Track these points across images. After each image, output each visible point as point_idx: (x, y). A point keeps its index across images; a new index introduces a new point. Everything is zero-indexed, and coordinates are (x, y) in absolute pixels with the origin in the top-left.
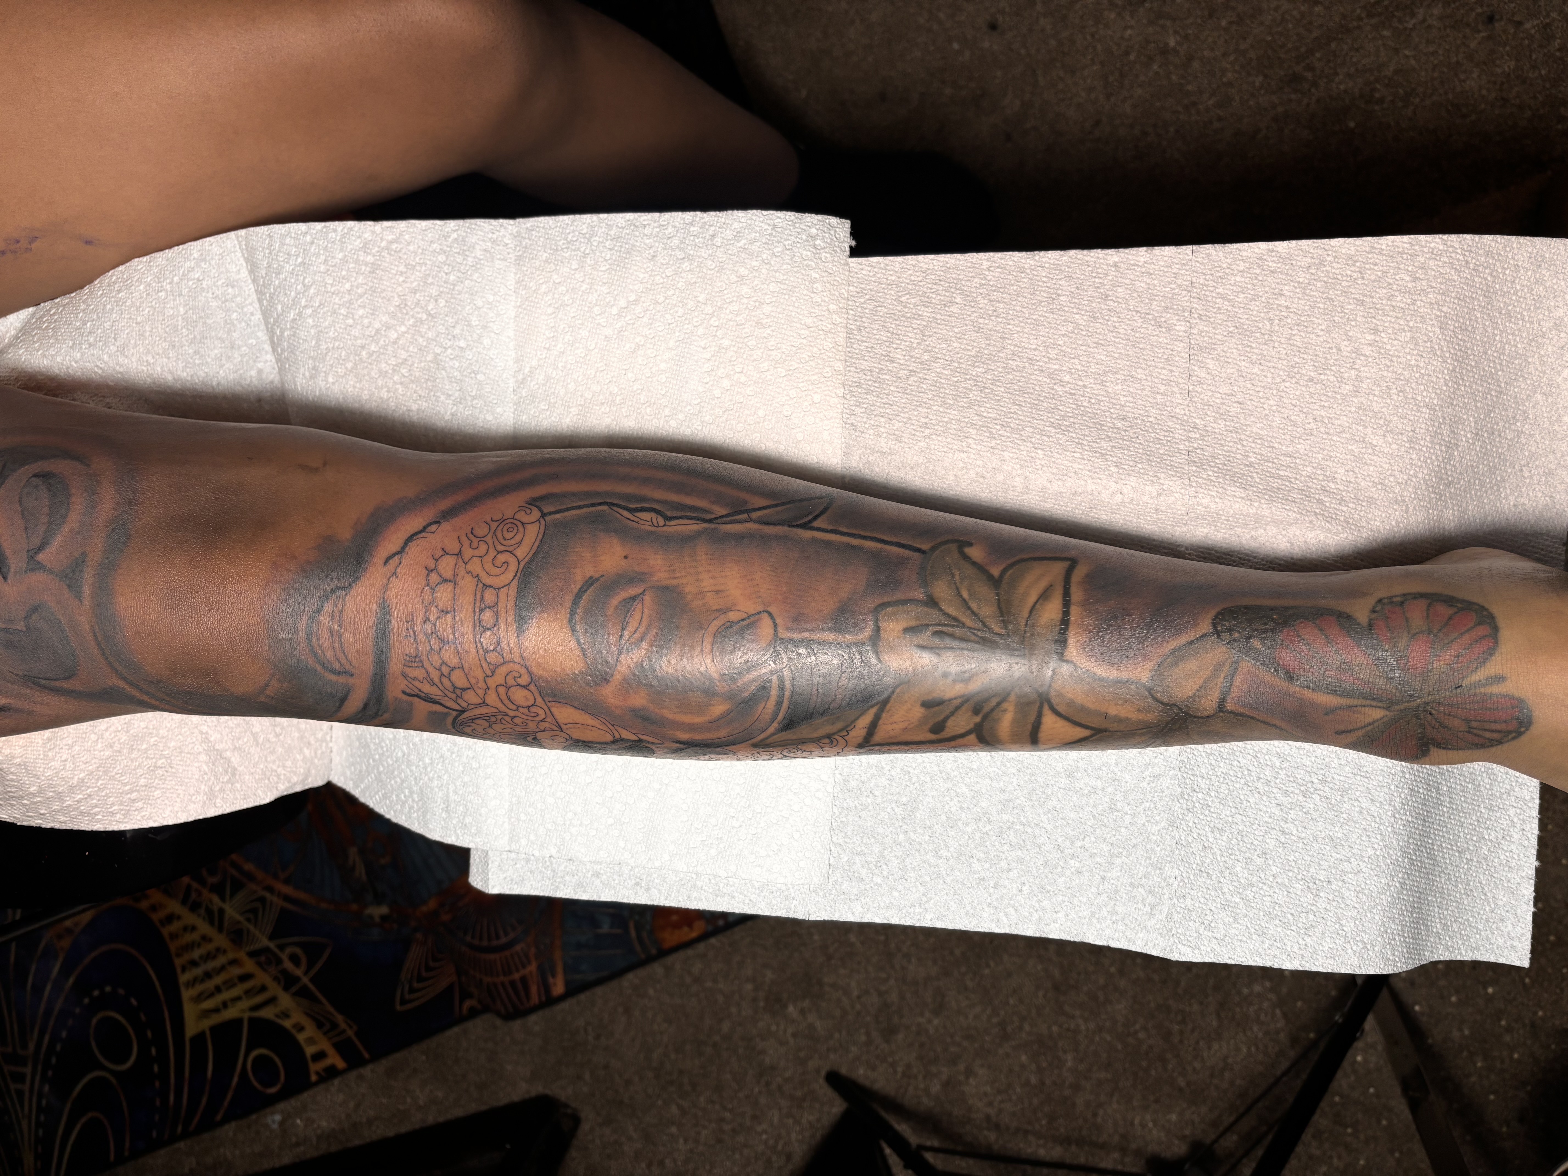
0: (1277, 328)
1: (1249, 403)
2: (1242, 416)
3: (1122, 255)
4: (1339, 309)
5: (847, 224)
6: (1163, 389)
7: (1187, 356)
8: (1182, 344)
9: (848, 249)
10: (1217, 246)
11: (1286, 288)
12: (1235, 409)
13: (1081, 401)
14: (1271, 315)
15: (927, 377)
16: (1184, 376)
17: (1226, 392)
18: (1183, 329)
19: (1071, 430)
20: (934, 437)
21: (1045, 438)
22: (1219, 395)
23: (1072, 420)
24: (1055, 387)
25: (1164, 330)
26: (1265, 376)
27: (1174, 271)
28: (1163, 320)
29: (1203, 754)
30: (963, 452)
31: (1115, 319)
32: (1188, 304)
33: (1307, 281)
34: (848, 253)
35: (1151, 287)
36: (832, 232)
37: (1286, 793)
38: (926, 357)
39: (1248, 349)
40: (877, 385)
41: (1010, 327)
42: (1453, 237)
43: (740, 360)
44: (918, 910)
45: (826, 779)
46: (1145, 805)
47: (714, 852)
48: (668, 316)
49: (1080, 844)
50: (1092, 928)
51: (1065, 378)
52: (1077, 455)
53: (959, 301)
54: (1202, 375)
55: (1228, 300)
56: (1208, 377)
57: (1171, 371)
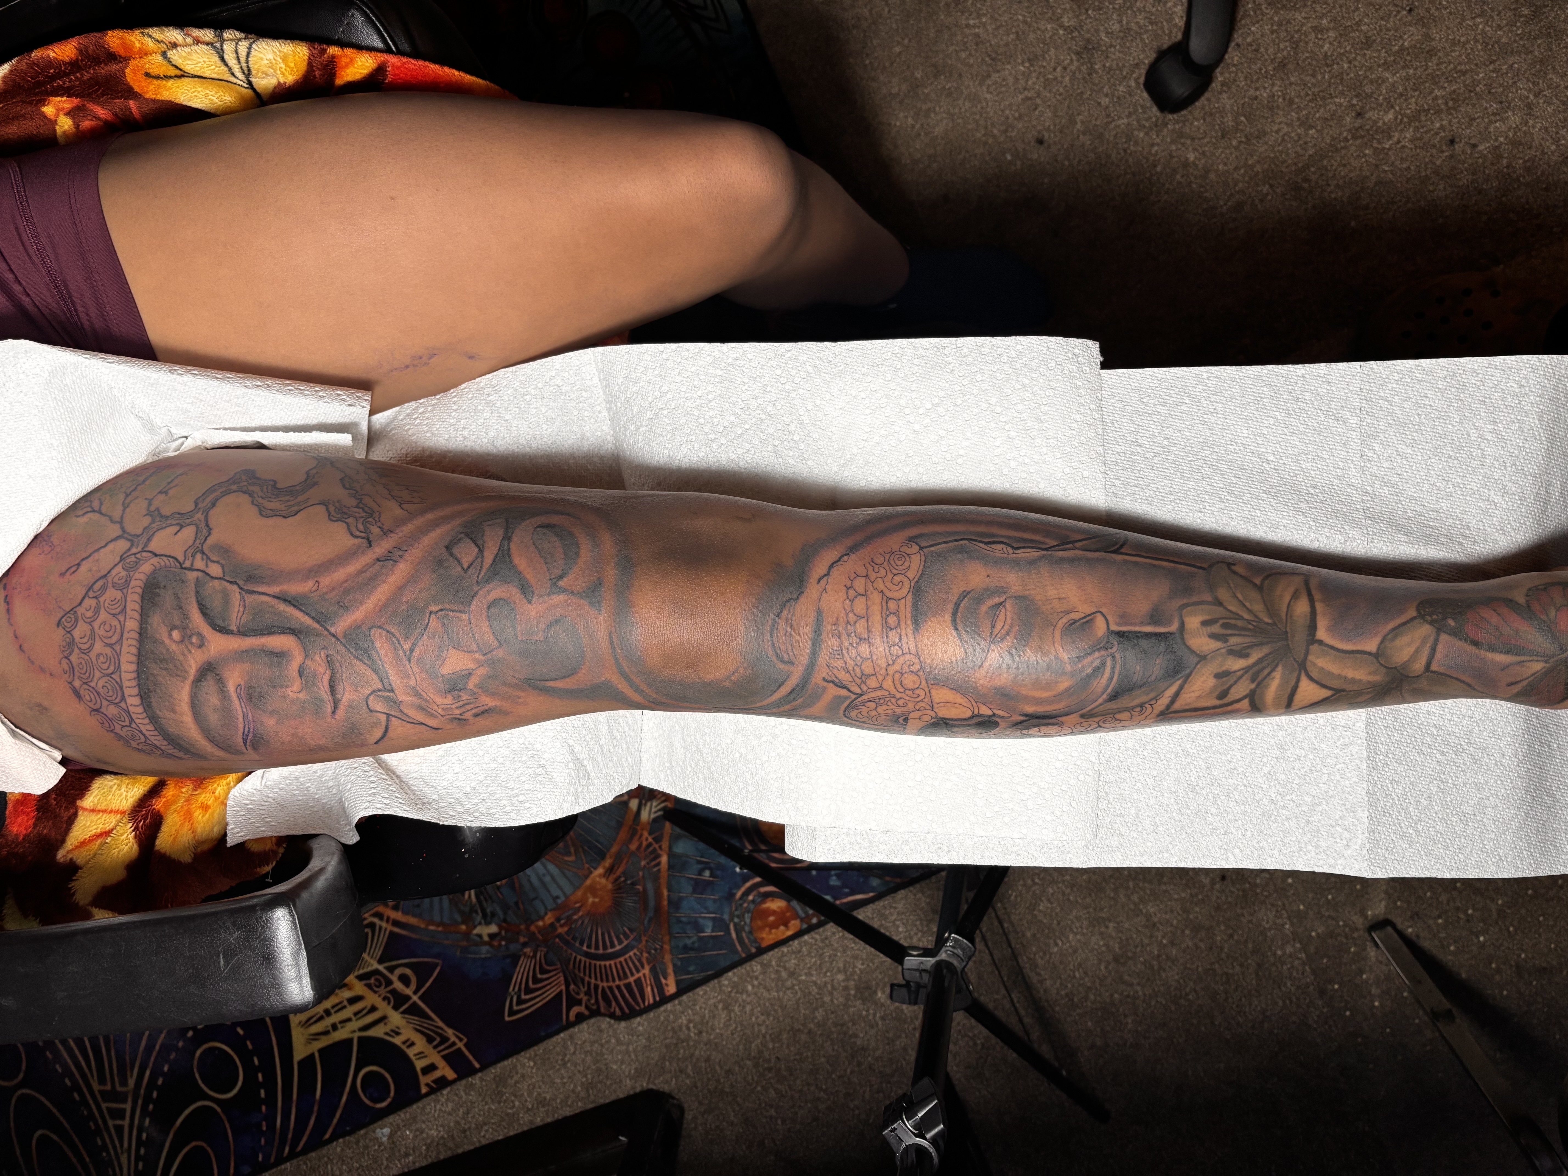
0: (1424, 421)
1: (1405, 474)
3: (1308, 369)
5: (1097, 345)
6: (1342, 465)
7: (1359, 441)
8: (1355, 433)
10: (1379, 362)
11: (1430, 392)
12: (1395, 479)
13: (1284, 475)
14: (1419, 411)
15: (1169, 457)
16: (1357, 456)
17: (1388, 466)
18: (1355, 422)
19: (1281, 497)
21: (1259, 501)
22: (1383, 469)
23: (1278, 488)
24: (1264, 465)
25: (1341, 423)
26: (1416, 455)
27: (1347, 380)
28: (1340, 415)
30: (1200, 514)
31: (1305, 415)
32: (1358, 404)
33: (1444, 387)
34: (1099, 366)
35: (1331, 392)
36: (1088, 351)
38: (1166, 442)
39: (1403, 436)
40: (1131, 464)
41: (1227, 421)
43: (1024, 447)
44: (1166, 855)
45: (1094, 760)
46: (1339, 766)
47: (1007, 819)
48: (965, 415)
49: (1288, 797)
50: (1300, 859)
51: (1269, 458)
52: (1284, 514)
53: (1187, 402)
54: (1370, 455)
55: (1387, 401)
56: (1375, 456)
57: (1348, 452)
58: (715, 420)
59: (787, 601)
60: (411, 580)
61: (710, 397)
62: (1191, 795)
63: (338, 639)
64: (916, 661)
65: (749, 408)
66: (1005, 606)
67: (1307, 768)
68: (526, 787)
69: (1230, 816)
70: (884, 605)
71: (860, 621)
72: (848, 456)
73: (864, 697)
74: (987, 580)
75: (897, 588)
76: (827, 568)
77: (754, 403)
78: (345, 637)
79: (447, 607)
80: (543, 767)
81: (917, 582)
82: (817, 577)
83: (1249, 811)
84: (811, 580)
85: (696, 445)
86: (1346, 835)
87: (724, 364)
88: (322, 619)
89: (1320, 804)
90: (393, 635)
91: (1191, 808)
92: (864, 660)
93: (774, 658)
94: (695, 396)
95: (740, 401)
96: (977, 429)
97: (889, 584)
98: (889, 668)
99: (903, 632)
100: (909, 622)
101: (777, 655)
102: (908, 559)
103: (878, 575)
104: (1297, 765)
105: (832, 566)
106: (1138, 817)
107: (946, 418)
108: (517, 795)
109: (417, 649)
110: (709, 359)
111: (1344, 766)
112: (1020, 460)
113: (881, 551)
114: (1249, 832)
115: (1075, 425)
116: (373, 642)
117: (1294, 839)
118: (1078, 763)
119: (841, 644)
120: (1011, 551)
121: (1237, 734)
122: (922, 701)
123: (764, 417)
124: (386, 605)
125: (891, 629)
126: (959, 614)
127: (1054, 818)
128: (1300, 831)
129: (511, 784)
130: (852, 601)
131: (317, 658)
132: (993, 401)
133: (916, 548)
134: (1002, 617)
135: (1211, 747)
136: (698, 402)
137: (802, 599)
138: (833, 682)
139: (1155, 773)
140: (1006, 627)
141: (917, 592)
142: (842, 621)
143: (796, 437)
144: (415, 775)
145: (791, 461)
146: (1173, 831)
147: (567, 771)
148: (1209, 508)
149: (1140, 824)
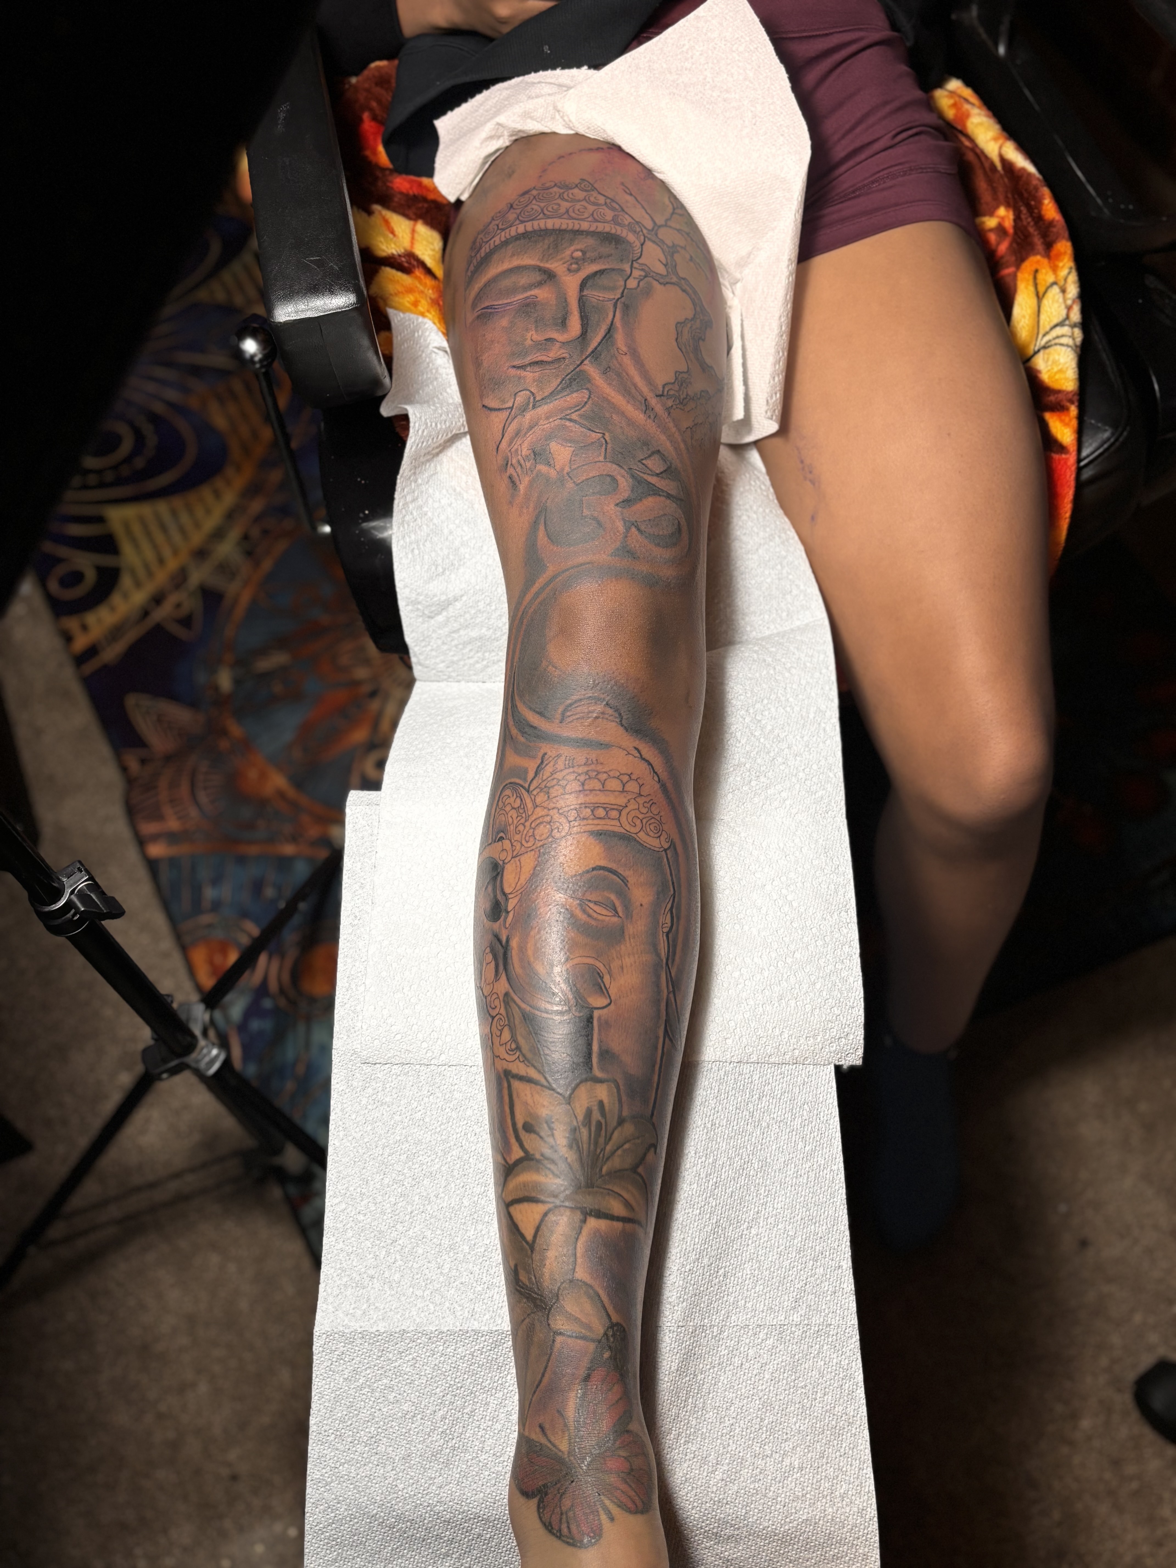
0: (799, 1392)
1: (742, 1373)
2: (732, 1367)
3: (848, 1271)
4: (816, 1439)
5: (859, 1062)
6: (749, 1305)
7: (775, 1323)
8: (783, 1319)
9: (840, 1063)
10: (858, 1343)
11: (830, 1397)
12: (737, 1361)
13: (736, 1244)
14: (810, 1387)
15: (749, 1126)
16: (759, 1322)
17: (749, 1355)
18: (795, 1319)
19: (715, 1236)
20: (705, 1131)
21: (708, 1215)
22: (746, 1349)
23: (722, 1236)
24: (746, 1223)
25: (793, 1305)
26: (763, 1384)
27: (838, 1311)
28: (801, 1304)
29: (473, 1350)
30: (695, 1154)
31: (799, 1268)
32: (814, 1322)
33: (836, 1413)
34: (837, 1064)
35: (825, 1295)
36: (851, 1051)
37: (444, 1418)
38: (764, 1124)
39: (782, 1370)
40: (741, 1088)
41: (789, 1188)
42: (876, 1526)
43: (754, 983)
44: (341, 1134)
45: (441, 1059)
46: (431, 1306)
47: (384, 974)
48: (782, 930)
49: (398, 1257)
50: (333, 1270)
51: (753, 1230)
52: (697, 1240)
53: (807, 1148)
54: (761, 1335)
55: (818, 1353)
56: (760, 1340)
57: (763, 1312)
58: (767, 713)
59: (620, 714)
60: (631, 422)
61: (788, 709)
62: (403, 1157)
63: (578, 366)
64: (563, 834)
65: (780, 741)
66: (615, 916)
67: (429, 1276)
68: (426, 557)
69: (380, 1198)
70: (615, 807)
71: (600, 784)
72: (738, 829)
73: (525, 794)
74: (638, 904)
75: (630, 820)
76: (648, 758)
77: (784, 746)
78: (581, 371)
79: (609, 446)
80: (443, 573)
81: (635, 840)
82: (640, 748)
83: (385, 1217)
84: (637, 742)
85: (742, 697)
86: (359, 1313)
87: (819, 720)
88: (595, 355)
89: (391, 1287)
90: (583, 407)
91: (390, 1158)
92: (564, 787)
93: (569, 702)
94: (788, 696)
95: (786, 733)
96: (769, 941)
97: (633, 814)
98: (555, 811)
99: (590, 822)
100: (599, 828)
101: (571, 705)
102: (656, 835)
103: (641, 806)
104: (433, 1265)
105: (650, 764)
106: (382, 1105)
107: (779, 913)
109: (572, 424)
111: (431, 1311)
112: (741, 980)
113: (662, 814)
114: (362, 1218)
115: (777, 1032)
116: (577, 391)
117: (354, 1264)
118: (440, 1042)
119: (579, 766)
120: (665, 930)
121: (466, 1202)
122: (522, 845)
123: (772, 754)
124: (609, 402)
125: (592, 811)
126: (606, 873)
127: (385, 1017)
128: (363, 1270)
129: (428, 544)
130: (618, 778)
131: (563, 351)
132: (798, 955)
133: (666, 846)
134: (604, 912)
135: (453, 1176)
136: (783, 699)
137: (621, 729)
138: (542, 762)
139: (427, 1120)
140: (595, 915)
141: (626, 838)
142: (599, 768)
143: (753, 783)
144: (439, 468)
145: (731, 779)
146: (366, 1140)
147: (438, 593)
148: (700, 1161)
149: (375, 1106)
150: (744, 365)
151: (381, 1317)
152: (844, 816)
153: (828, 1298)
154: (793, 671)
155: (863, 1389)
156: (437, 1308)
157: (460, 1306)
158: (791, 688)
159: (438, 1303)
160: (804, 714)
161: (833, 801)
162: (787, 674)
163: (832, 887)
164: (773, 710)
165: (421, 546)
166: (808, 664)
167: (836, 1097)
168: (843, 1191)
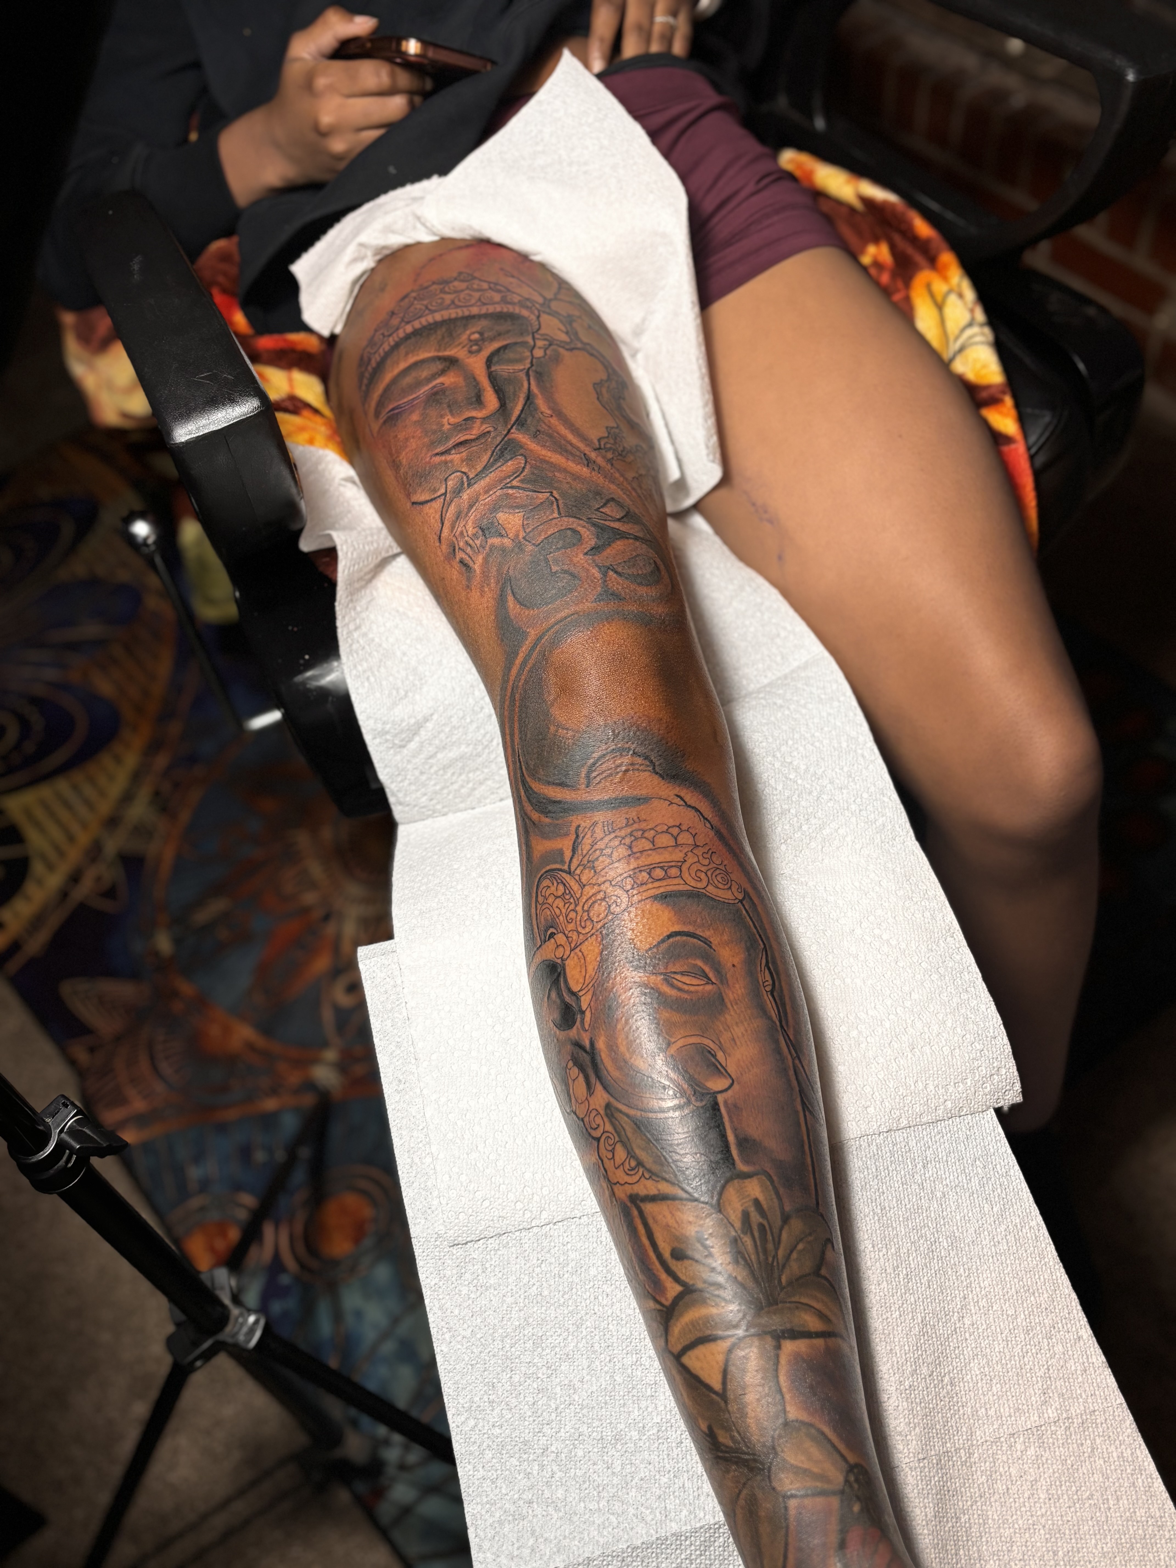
0: (1087, 1505)
1: (1011, 1500)
2: (997, 1496)
3: (1091, 1342)
4: (1127, 1558)
6: (991, 1412)
7: (1029, 1427)
8: (1037, 1419)
9: (1000, 1105)
10: (1134, 1426)
11: (1126, 1502)
12: (1000, 1487)
13: (952, 1341)
14: (1097, 1495)
15: (922, 1200)
16: (1010, 1430)
17: (1013, 1475)
18: (1051, 1415)
19: (926, 1337)
20: (875, 1218)
21: (910, 1315)
22: (1007, 1469)
23: (934, 1335)
24: (956, 1314)
25: (1043, 1398)
26: (1041, 1507)
27: (1097, 1393)
28: (1051, 1395)
31: (1034, 1351)
32: (1074, 1414)
33: (1139, 1519)
34: (997, 1106)
35: (1075, 1376)
36: (1008, 1088)
38: (939, 1195)
39: (1058, 1483)
40: (900, 1159)
41: (991, 1260)
43: (877, 1039)
44: (447, 1336)
45: (543, 1217)
46: (613, 1519)
47: (450, 1135)
48: (889, 973)
49: (555, 1468)
50: (479, 1507)
51: (966, 1320)
52: (907, 1348)
53: (995, 1209)
54: (1018, 1446)
55: (1092, 1451)
56: (1019, 1453)
57: (1010, 1416)
58: (795, 753)
59: (651, 761)
60: (576, 477)
61: (817, 744)
62: (529, 1345)
63: (506, 436)
64: (624, 906)
65: (819, 779)
66: (708, 983)
67: (599, 1480)
68: (384, 683)
69: (514, 1400)
70: (673, 864)
71: (649, 843)
72: (803, 880)
73: (567, 877)
74: (729, 965)
75: (693, 875)
76: (693, 805)
77: (825, 782)
78: (509, 440)
79: (560, 502)
80: (406, 695)
81: (706, 895)
82: (682, 794)
83: (527, 1423)
84: (678, 789)
85: (764, 744)
86: (526, 1552)
87: (854, 747)
88: (520, 422)
89: (557, 1509)
90: (522, 472)
91: (513, 1349)
92: (610, 856)
93: (592, 761)
94: (813, 731)
95: (823, 769)
97: (695, 867)
98: (607, 884)
99: (650, 886)
100: (662, 890)
101: (594, 764)
102: (726, 887)
103: (701, 858)
104: (600, 1466)
105: (697, 810)
106: (487, 1290)
107: (879, 957)
108: (374, 676)
109: (514, 491)
110: (853, 734)
111: (615, 1524)
113: (726, 862)
114: (499, 1431)
116: (511, 458)
117: (504, 1491)
118: (536, 1198)
119: (620, 829)
120: (769, 988)
121: (619, 1379)
122: (579, 933)
123: (815, 794)
124: (547, 462)
125: (649, 874)
126: (685, 938)
127: (464, 1184)
128: (516, 1496)
129: (383, 670)
130: (667, 832)
131: (484, 426)
132: (915, 996)
133: (740, 897)
134: (695, 981)
135: (595, 1352)
136: (808, 735)
137: (656, 779)
138: (577, 836)
139: (546, 1293)
140: (686, 987)
141: (695, 895)
142: (643, 825)
143: (805, 828)
144: (375, 594)
145: (779, 829)
146: (478, 1336)
147: (406, 717)
148: (881, 1254)
149: (478, 1293)
150: (667, 425)
151: (555, 1550)
152: (914, 838)
153: (1080, 1379)
154: (810, 706)
155: (1160, 1480)
156: (621, 1519)
157: (647, 1508)
158: (813, 723)
159: (620, 1512)
160: (836, 745)
161: (897, 826)
162: (804, 711)
163: (927, 914)
164: (801, 749)
165: (376, 673)
166: (823, 696)
167: (1007, 1144)
168: (1052, 1248)
